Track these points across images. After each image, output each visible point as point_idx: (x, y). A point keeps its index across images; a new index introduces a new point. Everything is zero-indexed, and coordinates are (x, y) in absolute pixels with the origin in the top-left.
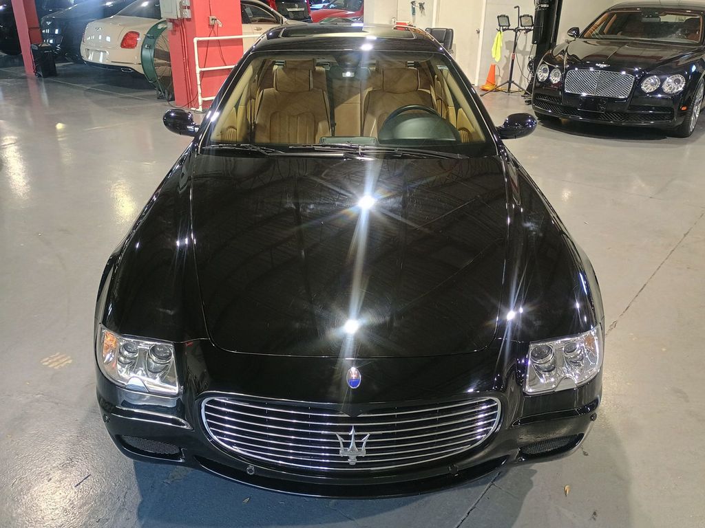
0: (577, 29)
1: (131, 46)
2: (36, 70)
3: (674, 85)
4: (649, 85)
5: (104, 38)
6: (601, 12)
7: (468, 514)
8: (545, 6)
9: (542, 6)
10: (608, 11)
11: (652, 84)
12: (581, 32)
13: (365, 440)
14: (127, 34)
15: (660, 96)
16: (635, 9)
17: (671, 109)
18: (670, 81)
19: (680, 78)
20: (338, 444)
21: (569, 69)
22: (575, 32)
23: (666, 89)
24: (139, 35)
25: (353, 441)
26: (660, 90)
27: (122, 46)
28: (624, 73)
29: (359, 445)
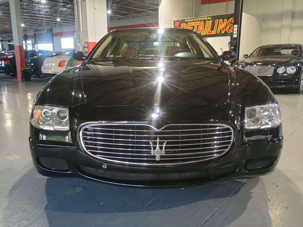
0: (247, 55)
1: (62, 66)
2: (22, 78)
3: (291, 70)
4: (281, 70)
5: (51, 64)
6: (257, 48)
7: (219, 208)
8: (233, 48)
9: (232, 48)
10: (259, 47)
11: (282, 70)
12: (248, 56)
13: (164, 145)
14: (61, 62)
15: (285, 75)
16: (271, 46)
17: (292, 80)
18: (289, 69)
19: (294, 67)
20: (150, 148)
21: (245, 66)
22: (246, 56)
23: (288, 72)
24: (66, 61)
25: (158, 146)
26: (285, 72)
27: (59, 66)
28: (270, 66)
29: (161, 148)
